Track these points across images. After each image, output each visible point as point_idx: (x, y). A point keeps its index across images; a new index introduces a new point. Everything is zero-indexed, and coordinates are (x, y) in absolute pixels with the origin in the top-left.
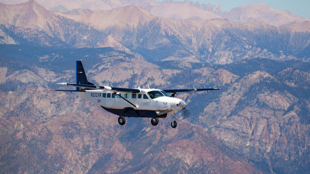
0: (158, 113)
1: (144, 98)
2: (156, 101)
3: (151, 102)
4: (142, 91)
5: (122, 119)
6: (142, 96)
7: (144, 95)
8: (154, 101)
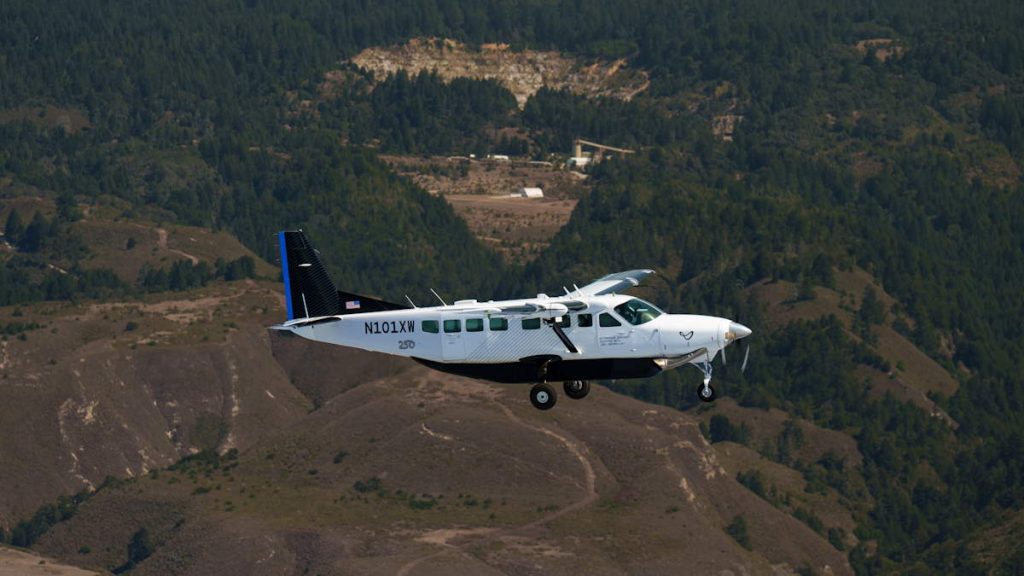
0: (662, 363)
1: (602, 324)
2: (652, 330)
3: (632, 335)
4: (594, 306)
5: (547, 391)
6: (596, 320)
7: (601, 316)
8: (643, 331)
